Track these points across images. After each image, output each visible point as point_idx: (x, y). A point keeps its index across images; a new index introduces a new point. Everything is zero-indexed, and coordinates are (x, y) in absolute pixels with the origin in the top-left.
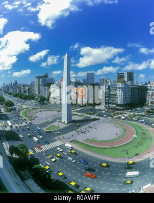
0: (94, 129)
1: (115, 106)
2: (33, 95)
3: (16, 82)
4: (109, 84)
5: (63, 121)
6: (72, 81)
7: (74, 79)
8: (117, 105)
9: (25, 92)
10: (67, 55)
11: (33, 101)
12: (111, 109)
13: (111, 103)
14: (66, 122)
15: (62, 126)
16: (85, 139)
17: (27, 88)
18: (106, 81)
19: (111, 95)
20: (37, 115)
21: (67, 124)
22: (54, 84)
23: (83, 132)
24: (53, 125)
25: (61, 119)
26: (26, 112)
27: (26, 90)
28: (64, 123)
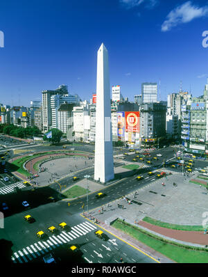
0: (159, 196)
1: (203, 148)
2: (37, 128)
4: (189, 103)
5: (96, 178)
6: (114, 99)
7: (119, 95)
9: (19, 121)
10: (102, 47)
11: (36, 139)
12: (194, 154)
13: (193, 142)
14: (103, 180)
15: (94, 188)
17: (24, 114)
18: (182, 98)
20: (44, 166)
21: (105, 184)
22: (79, 105)
23: (136, 202)
24: (77, 186)
25: (92, 172)
26: (21, 162)
27: (22, 117)
28: (99, 181)
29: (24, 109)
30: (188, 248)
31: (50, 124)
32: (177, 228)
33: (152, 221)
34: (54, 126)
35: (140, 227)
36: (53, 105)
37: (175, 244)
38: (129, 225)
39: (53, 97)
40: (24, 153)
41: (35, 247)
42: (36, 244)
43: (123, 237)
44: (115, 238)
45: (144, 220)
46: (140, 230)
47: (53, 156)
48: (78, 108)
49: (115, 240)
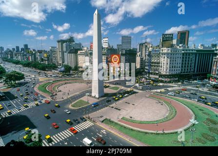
0: (131, 105)
1: (157, 77)
2: (54, 64)
3: (26, 46)
4: (150, 49)
5: (93, 95)
6: (104, 46)
7: (107, 44)
8: (161, 76)
9: (42, 60)
11: (54, 71)
12: (152, 80)
13: (152, 74)
14: (97, 96)
15: (92, 101)
16: (121, 117)
17: (45, 55)
18: (146, 46)
19: (152, 63)
20: (60, 88)
21: (99, 98)
22: (82, 50)
23: (117, 109)
24: (81, 100)
25: (90, 92)
26: (45, 86)
27: (44, 57)
28: (95, 97)
29: (45, 52)
30: (146, 133)
31: (63, 62)
32: (141, 123)
33: (127, 120)
34: (66, 63)
35: (119, 123)
36: (65, 49)
37: (139, 131)
38: (113, 122)
39: (64, 44)
40: (47, 80)
41: (56, 137)
42: (56, 135)
43: (110, 129)
44: (105, 129)
45: (122, 119)
46: (119, 125)
47: (66, 82)
48: (81, 51)
49: (104, 131)
